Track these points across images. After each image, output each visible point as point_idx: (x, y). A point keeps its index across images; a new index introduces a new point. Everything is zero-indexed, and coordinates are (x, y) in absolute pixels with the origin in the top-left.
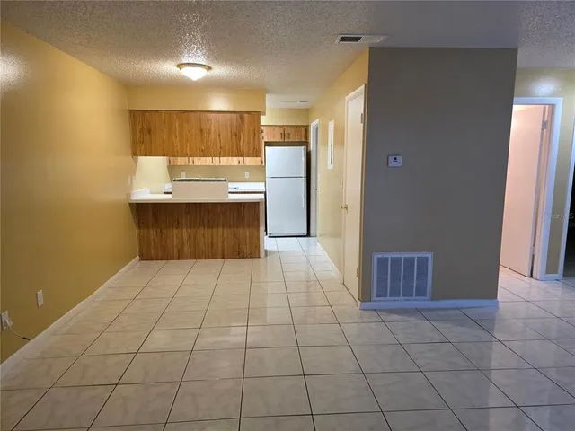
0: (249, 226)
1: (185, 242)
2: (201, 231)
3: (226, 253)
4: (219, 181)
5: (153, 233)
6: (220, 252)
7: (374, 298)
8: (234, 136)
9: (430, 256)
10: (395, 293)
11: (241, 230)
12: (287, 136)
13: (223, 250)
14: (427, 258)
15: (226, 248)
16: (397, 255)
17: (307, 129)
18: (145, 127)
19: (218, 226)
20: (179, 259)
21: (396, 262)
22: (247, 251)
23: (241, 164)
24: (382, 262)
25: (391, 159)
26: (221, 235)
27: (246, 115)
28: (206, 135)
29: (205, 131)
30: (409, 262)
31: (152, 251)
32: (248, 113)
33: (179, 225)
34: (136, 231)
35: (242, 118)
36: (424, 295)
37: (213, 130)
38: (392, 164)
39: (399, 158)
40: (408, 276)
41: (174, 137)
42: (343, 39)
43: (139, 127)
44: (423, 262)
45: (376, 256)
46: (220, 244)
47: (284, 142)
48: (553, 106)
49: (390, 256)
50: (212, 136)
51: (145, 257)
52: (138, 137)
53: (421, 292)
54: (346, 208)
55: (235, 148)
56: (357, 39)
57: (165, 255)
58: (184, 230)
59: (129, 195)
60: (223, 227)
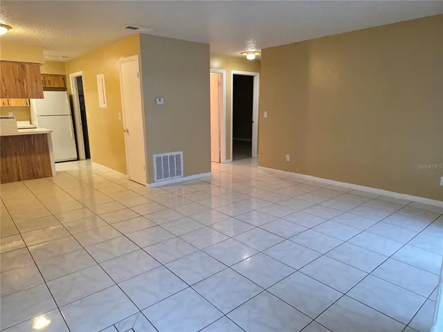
0: (40, 153)
3: (21, 176)
4: (7, 118)
6: (16, 177)
7: (156, 180)
8: (18, 82)
9: (181, 153)
10: (166, 176)
11: (33, 156)
12: (47, 82)
13: (18, 174)
14: (180, 155)
15: (21, 172)
16: (165, 155)
17: (64, 78)
19: (11, 156)
21: (165, 159)
22: (41, 172)
23: (6, 105)
24: (158, 160)
25: (158, 100)
26: (15, 162)
27: (27, 65)
30: (172, 157)
32: (30, 63)
35: (23, 67)
36: (180, 174)
38: (158, 103)
39: (162, 100)
40: (172, 166)
42: (128, 27)
44: (178, 156)
45: (155, 156)
46: (15, 171)
48: (222, 74)
49: (161, 155)
53: (179, 173)
54: (128, 132)
55: (19, 91)
56: (136, 29)
60: (16, 155)
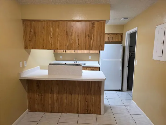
0: (94, 94)
1: (55, 102)
2: (65, 96)
3: (79, 109)
5: (36, 96)
6: (76, 109)
8: (87, 37)
11: (89, 96)
12: (111, 39)
13: (78, 108)
15: (79, 107)
17: (122, 35)
18: (32, 31)
19: (75, 94)
20: (51, 112)
22: (93, 109)
23: (88, 53)
26: (77, 99)
27: (96, 23)
28: (70, 37)
29: (69, 34)
31: (36, 106)
32: (98, 21)
33: (52, 92)
34: (27, 95)
35: (93, 24)
37: (74, 33)
41: (50, 37)
43: (28, 31)
46: (76, 105)
47: (110, 42)
50: (73, 36)
51: (32, 109)
52: (28, 38)
55: (87, 44)
57: (44, 110)
58: (55, 95)
59: (19, 74)
60: (78, 94)
